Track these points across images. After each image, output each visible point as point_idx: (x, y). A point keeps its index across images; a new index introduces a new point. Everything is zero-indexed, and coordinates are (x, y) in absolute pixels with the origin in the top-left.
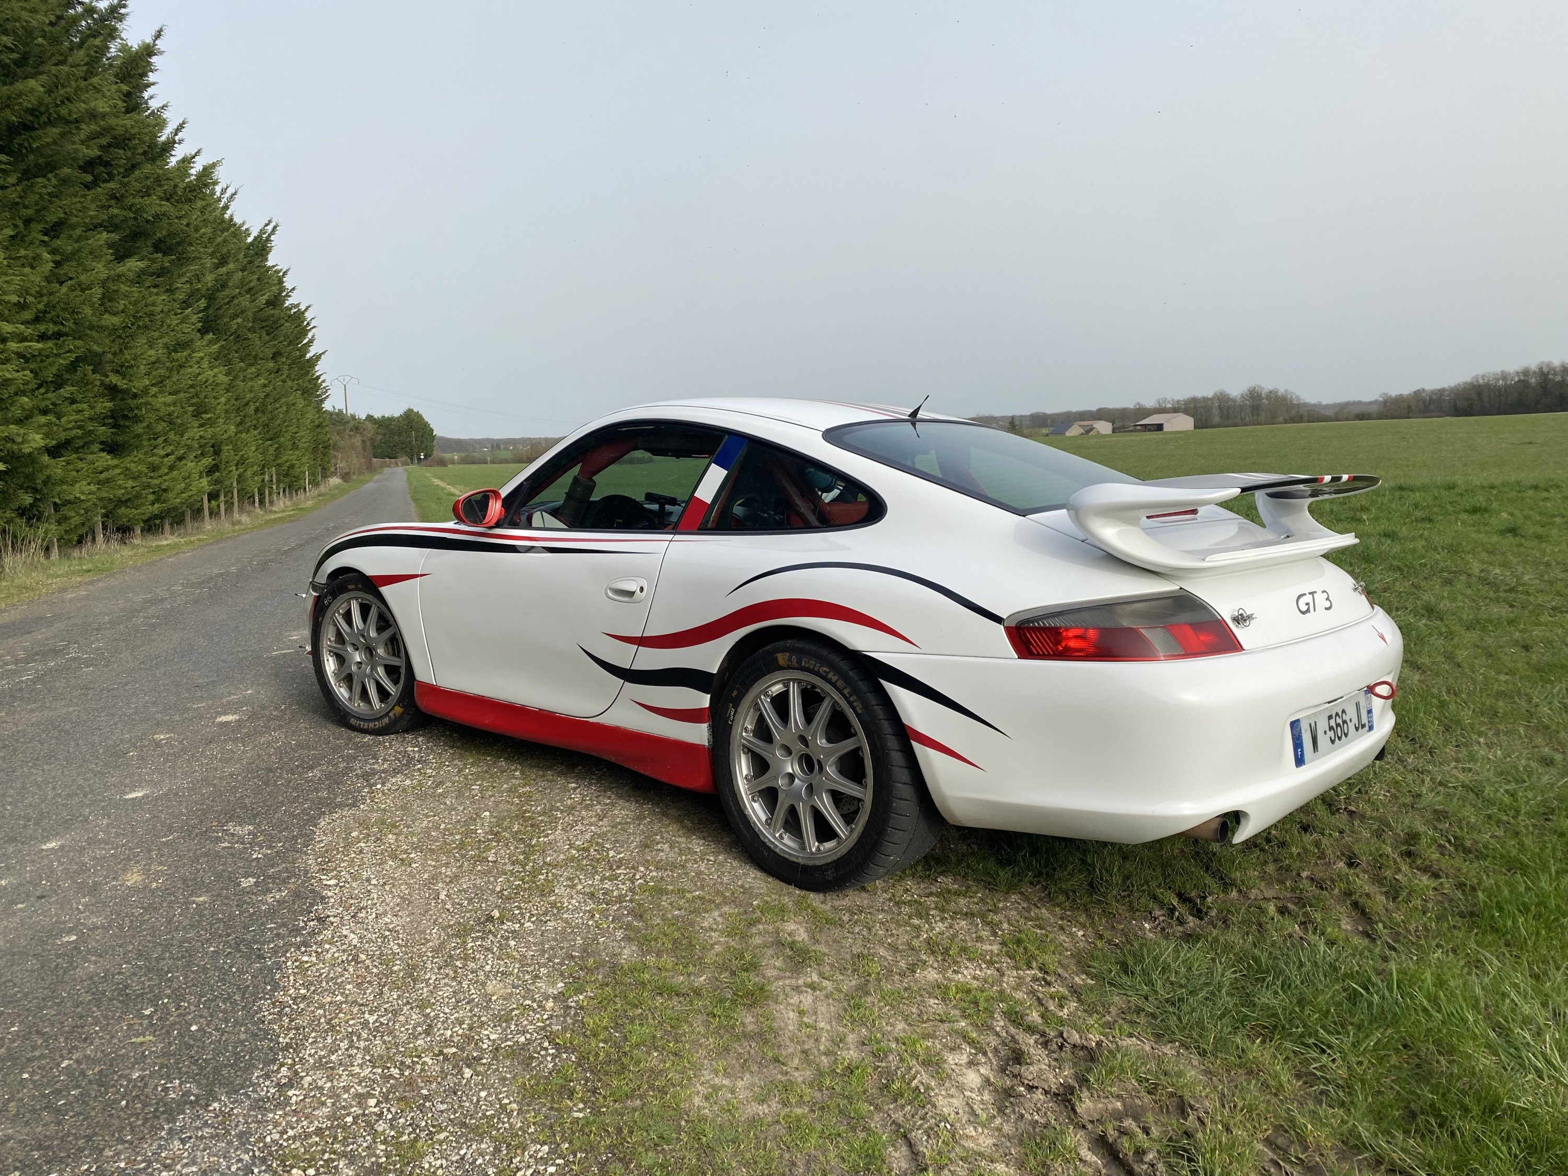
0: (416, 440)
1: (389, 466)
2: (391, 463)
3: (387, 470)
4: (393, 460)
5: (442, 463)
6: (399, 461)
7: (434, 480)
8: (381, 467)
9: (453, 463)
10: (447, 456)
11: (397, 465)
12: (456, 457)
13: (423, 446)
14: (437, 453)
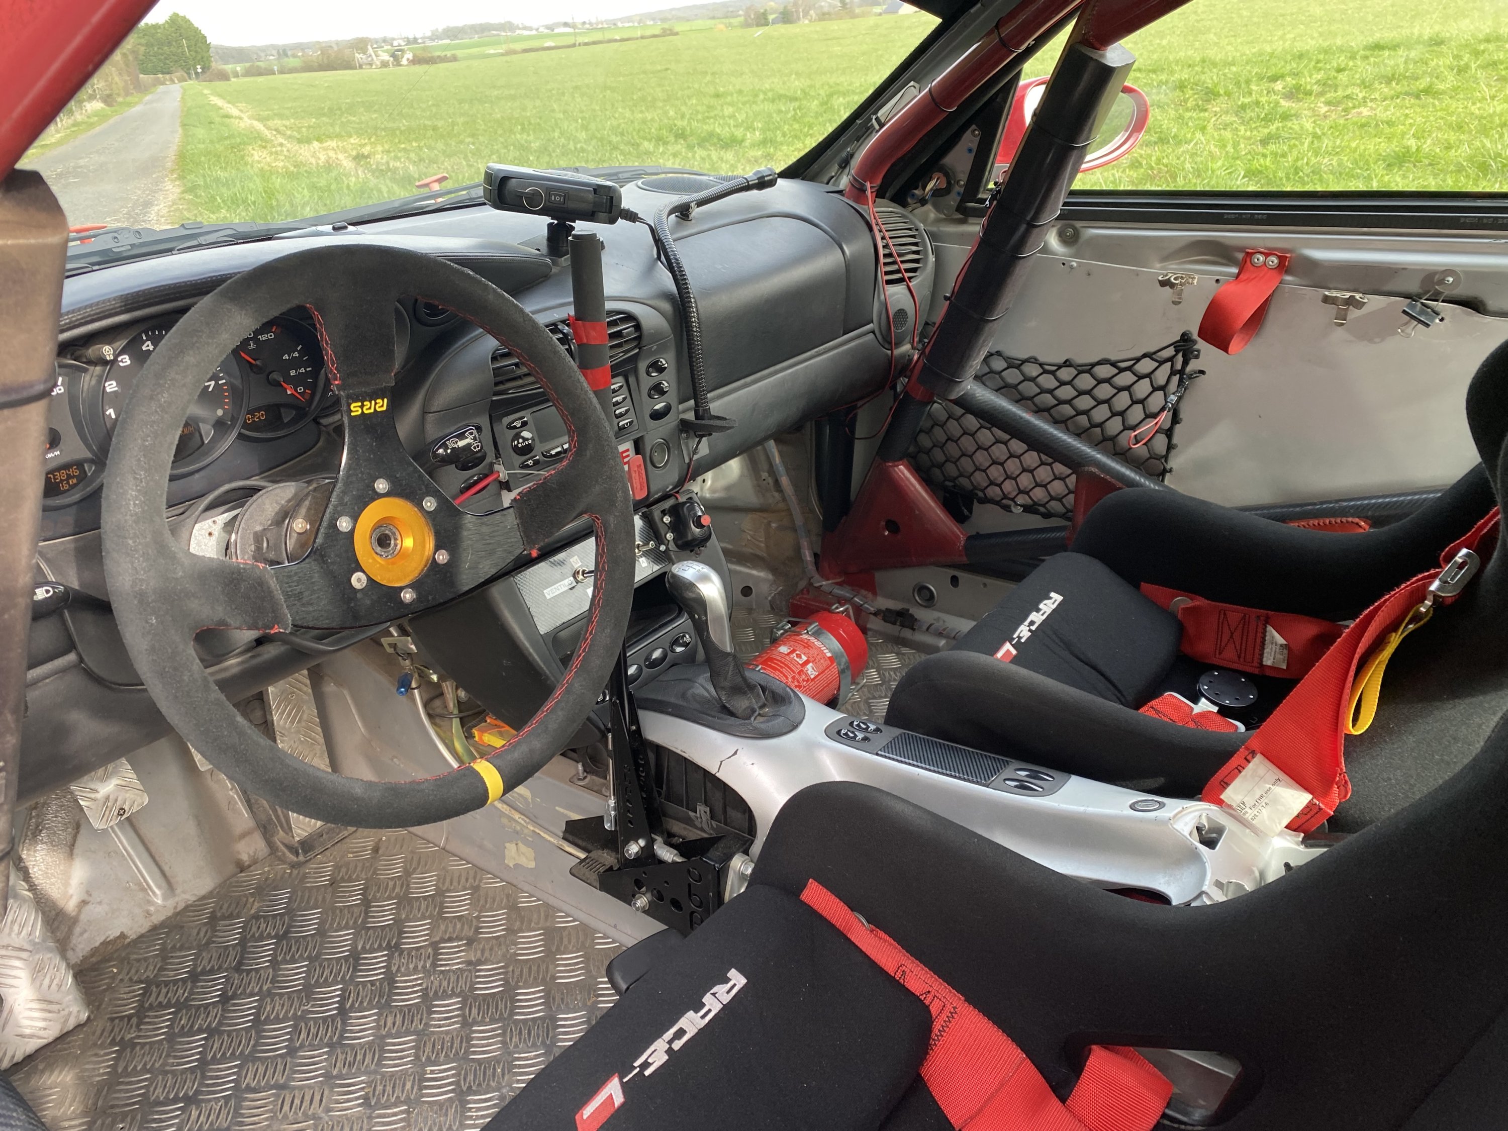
0: (189, 51)
1: (163, 84)
2: (165, 79)
3: (161, 88)
4: (167, 76)
5: (223, 76)
6: (174, 76)
7: (212, 98)
8: (155, 85)
9: (236, 75)
10: (228, 68)
11: (173, 81)
12: (238, 69)
13: (199, 57)
14: (216, 65)
